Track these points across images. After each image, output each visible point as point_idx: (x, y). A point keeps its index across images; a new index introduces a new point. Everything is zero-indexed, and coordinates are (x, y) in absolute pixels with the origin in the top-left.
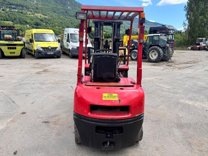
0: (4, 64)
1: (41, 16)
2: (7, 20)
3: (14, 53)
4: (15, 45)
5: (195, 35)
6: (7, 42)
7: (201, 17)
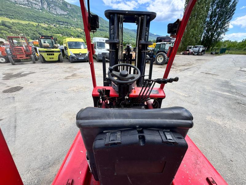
0: (42, 69)
1: (80, 30)
2: (58, 34)
3: (53, 58)
4: (53, 51)
5: (186, 44)
6: (46, 50)
7: (192, 30)
